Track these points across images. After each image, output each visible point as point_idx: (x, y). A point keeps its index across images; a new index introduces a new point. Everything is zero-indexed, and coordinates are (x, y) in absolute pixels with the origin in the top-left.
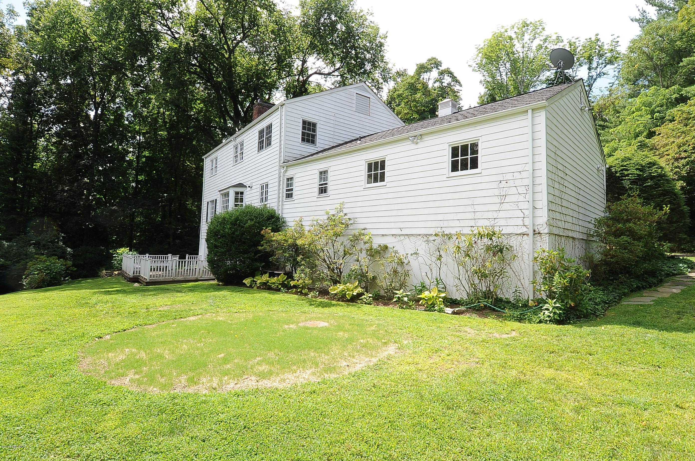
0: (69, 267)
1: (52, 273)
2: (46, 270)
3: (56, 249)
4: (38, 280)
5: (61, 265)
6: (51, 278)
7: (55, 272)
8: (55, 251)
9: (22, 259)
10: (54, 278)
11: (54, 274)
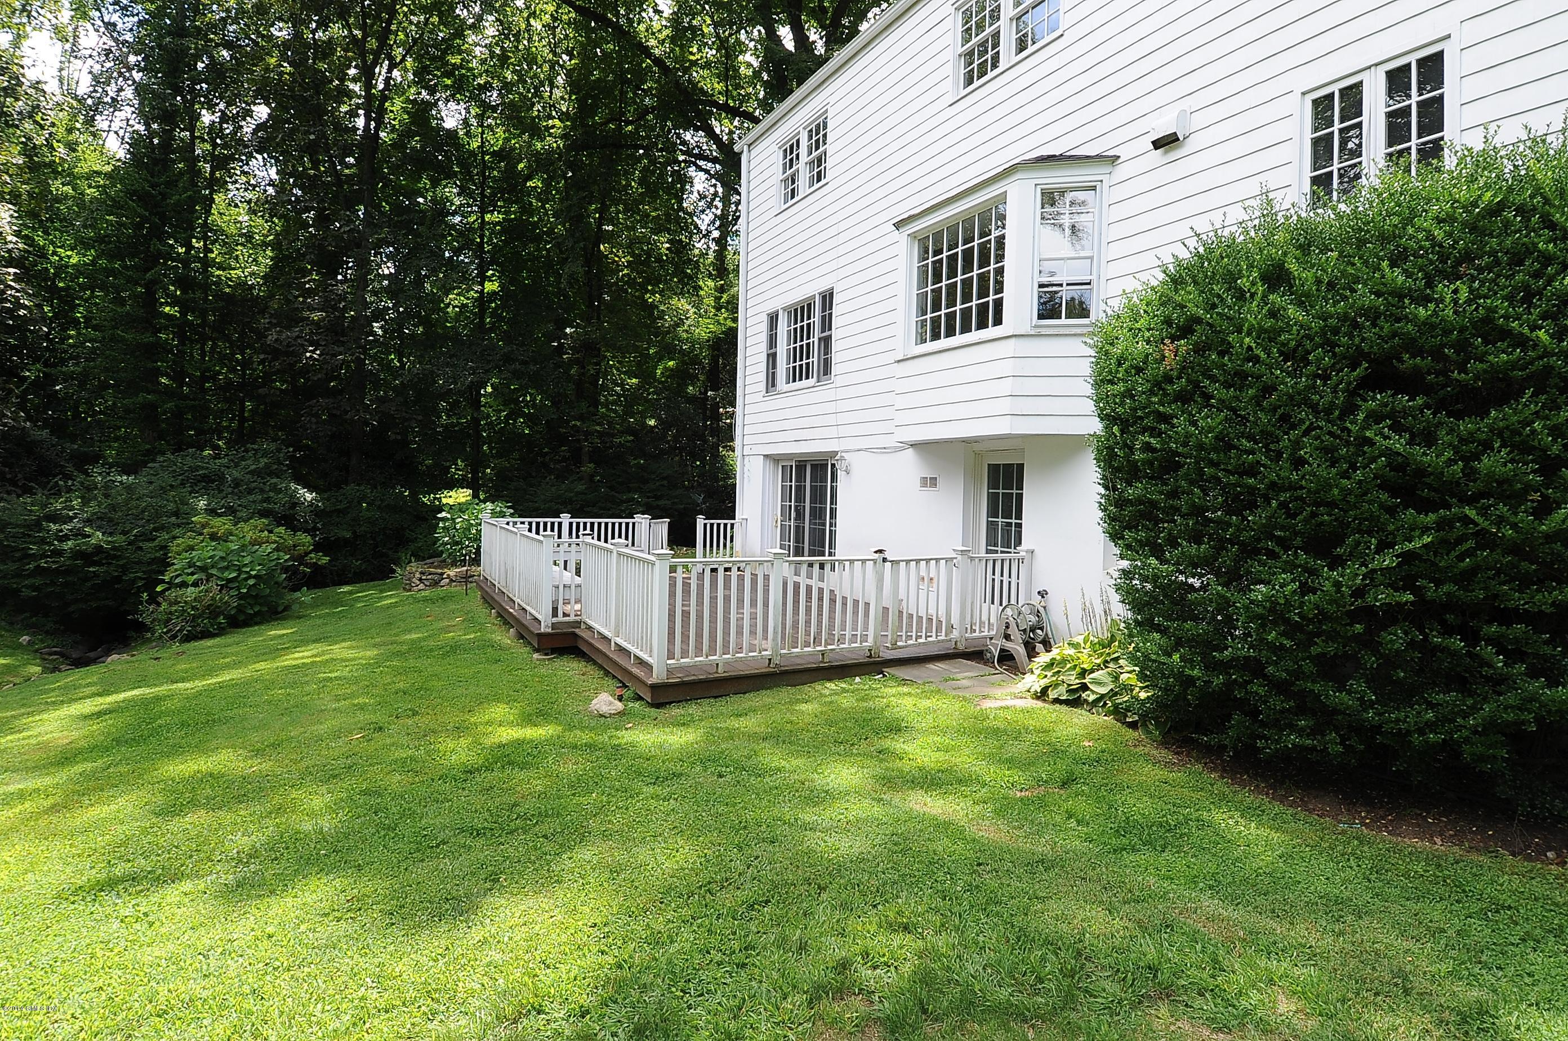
0: (307, 554)
1: (246, 579)
2: (227, 568)
3: (272, 494)
4: (193, 608)
5: (277, 549)
6: (241, 597)
7: (255, 577)
8: (267, 500)
9: (162, 528)
10: (252, 597)
11: (251, 582)
